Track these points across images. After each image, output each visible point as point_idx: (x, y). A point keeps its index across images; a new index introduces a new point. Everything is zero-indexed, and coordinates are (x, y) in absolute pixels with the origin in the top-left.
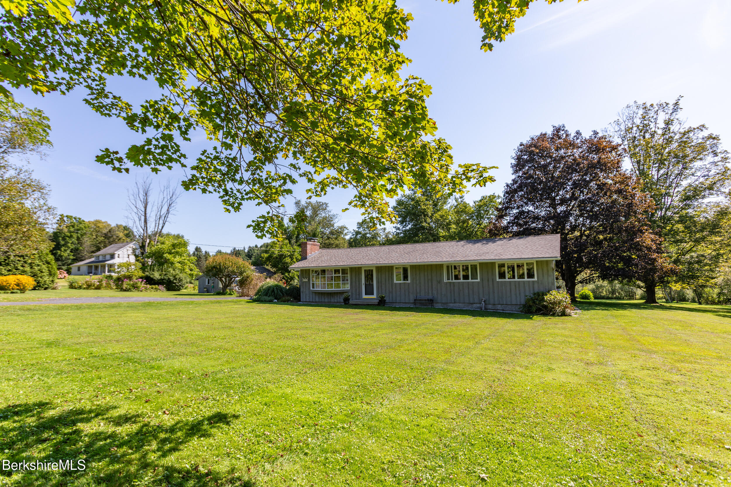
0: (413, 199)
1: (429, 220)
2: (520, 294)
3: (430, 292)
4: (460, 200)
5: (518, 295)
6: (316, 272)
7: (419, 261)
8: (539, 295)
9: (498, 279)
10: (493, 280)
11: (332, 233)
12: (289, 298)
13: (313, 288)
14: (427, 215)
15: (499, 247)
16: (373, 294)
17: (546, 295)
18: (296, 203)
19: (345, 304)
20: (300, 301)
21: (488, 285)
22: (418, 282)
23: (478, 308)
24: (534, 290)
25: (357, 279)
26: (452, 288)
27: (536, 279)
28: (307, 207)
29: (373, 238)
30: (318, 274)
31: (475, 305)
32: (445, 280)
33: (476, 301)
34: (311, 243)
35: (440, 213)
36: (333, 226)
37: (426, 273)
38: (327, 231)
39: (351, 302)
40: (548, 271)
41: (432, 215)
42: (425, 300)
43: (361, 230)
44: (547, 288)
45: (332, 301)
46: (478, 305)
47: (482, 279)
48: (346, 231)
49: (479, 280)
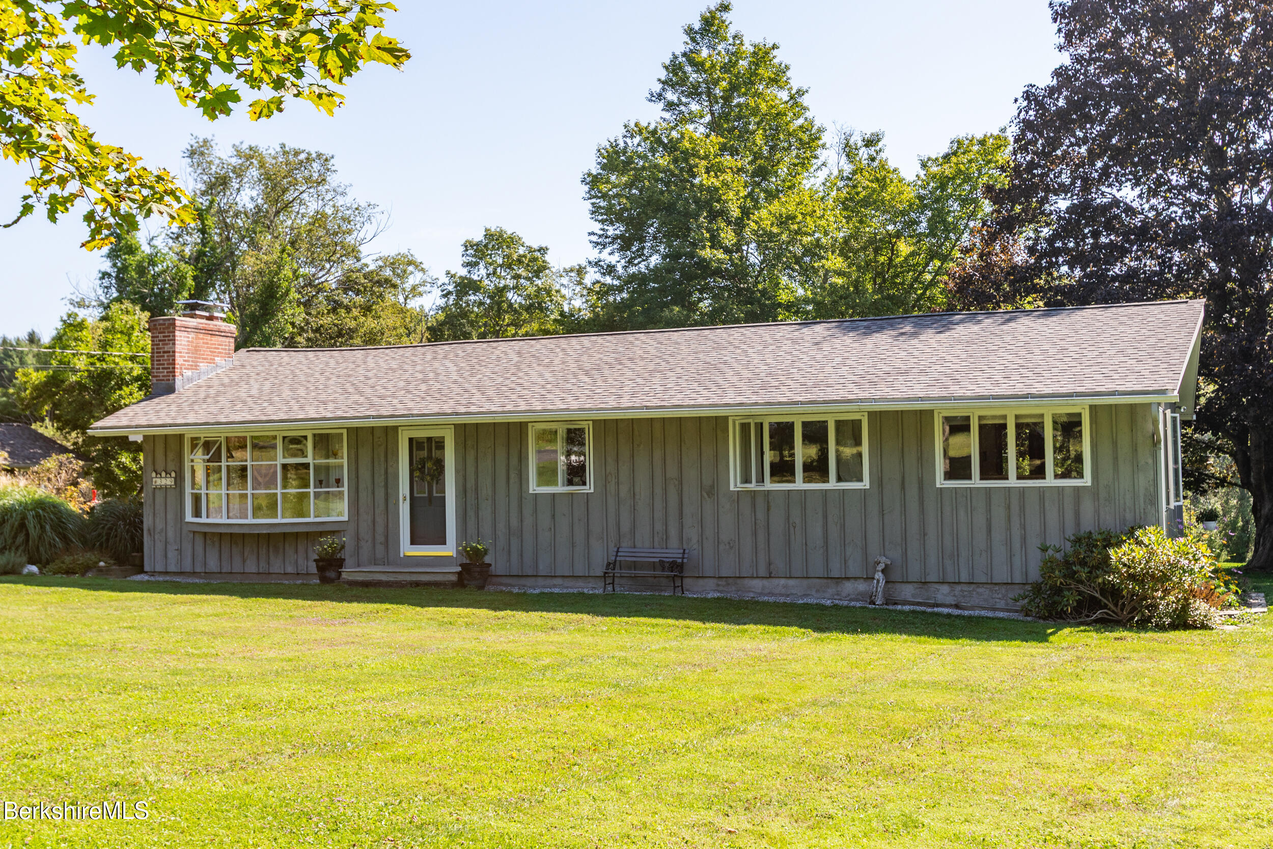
0: (672, 147)
1: (728, 236)
2: (1024, 539)
3: (673, 532)
4: (864, 153)
5: (1017, 544)
6: (207, 445)
7: (625, 402)
8: (1091, 546)
9: (940, 481)
10: (924, 482)
11: (348, 284)
12: (90, 556)
13: (197, 513)
14: (723, 213)
15: (958, 350)
16: (443, 542)
17: (1119, 544)
18: (192, 153)
19: (324, 580)
20: (141, 570)
21: (904, 506)
22: (624, 490)
23: (860, 596)
24: (1078, 524)
25: (380, 480)
26: (761, 515)
27: (1087, 480)
28: (239, 172)
29: (529, 309)
30: (217, 457)
31: (849, 587)
32: (734, 484)
33: (854, 568)
34: (192, 322)
35: (775, 207)
36: (352, 252)
37: (658, 454)
38: (331, 278)
39: (349, 572)
40: (1135, 450)
41: (746, 212)
42: (653, 566)
43: (479, 274)
44: (1129, 516)
45: (276, 567)
46: (862, 586)
47: (878, 480)
48: (414, 279)
49: (866, 484)
